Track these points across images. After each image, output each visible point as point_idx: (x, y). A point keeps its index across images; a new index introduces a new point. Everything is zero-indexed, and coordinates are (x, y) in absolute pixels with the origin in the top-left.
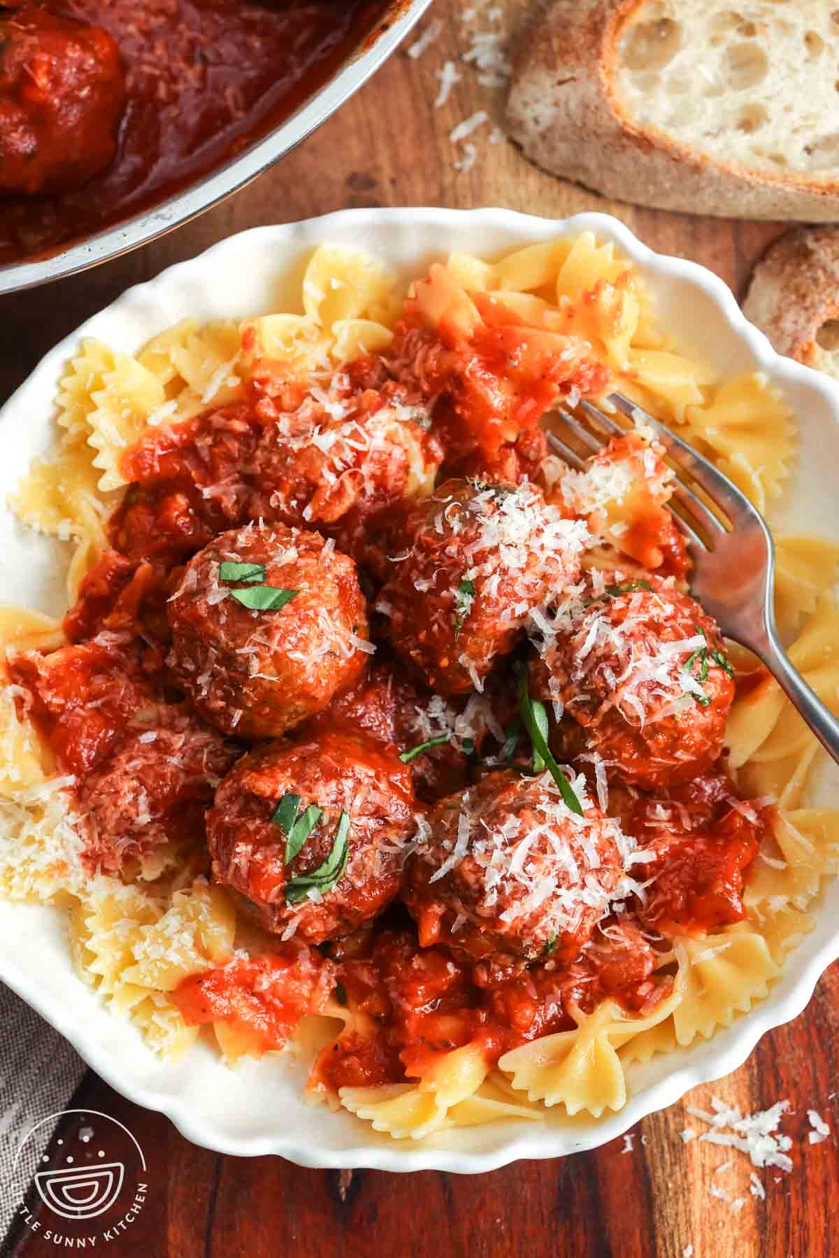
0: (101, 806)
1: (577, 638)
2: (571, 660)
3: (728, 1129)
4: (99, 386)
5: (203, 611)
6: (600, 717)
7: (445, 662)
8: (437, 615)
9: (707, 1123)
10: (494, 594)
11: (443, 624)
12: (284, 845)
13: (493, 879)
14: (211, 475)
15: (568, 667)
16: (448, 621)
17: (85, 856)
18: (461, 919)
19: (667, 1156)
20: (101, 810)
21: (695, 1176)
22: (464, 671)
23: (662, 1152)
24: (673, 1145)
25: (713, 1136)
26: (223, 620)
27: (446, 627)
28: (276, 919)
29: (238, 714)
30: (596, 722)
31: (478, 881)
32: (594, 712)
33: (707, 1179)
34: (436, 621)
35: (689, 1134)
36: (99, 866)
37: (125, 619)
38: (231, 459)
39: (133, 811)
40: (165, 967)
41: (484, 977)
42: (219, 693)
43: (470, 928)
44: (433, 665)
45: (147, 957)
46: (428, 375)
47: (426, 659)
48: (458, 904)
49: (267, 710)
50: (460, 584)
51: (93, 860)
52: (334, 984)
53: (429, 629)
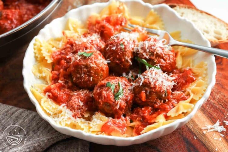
0: (73, 105)
1: (145, 46)
2: (145, 49)
3: (211, 128)
4: (41, 46)
5: (78, 62)
6: (155, 55)
7: (123, 60)
8: (119, 51)
9: (207, 129)
10: (127, 44)
11: (120, 52)
12: (111, 89)
13: (151, 80)
14: (67, 54)
15: (145, 51)
16: (121, 51)
17: (73, 116)
18: (148, 91)
19: (203, 137)
20: (73, 106)
21: (210, 138)
22: (127, 61)
23: (202, 137)
24: (203, 135)
25: (209, 131)
26: (82, 61)
27: (122, 53)
28: (115, 105)
29: (91, 78)
30: (155, 57)
31: (148, 81)
32: (153, 55)
33: (212, 137)
34: (119, 52)
35: (205, 132)
36: (77, 117)
37: (62, 78)
38: (69, 51)
39: (79, 104)
40: (97, 125)
41: (156, 105)
42: (87, 75)
43: (150, 92)
44: (122, 62)
45: (93, 125)
46: (97, 28)
47: (120, 62)
48: (147, 88)
49: (96, 75)
50: (120, 44)
51: (75, 116)
52: (130, 119)
53: (118, 54)
